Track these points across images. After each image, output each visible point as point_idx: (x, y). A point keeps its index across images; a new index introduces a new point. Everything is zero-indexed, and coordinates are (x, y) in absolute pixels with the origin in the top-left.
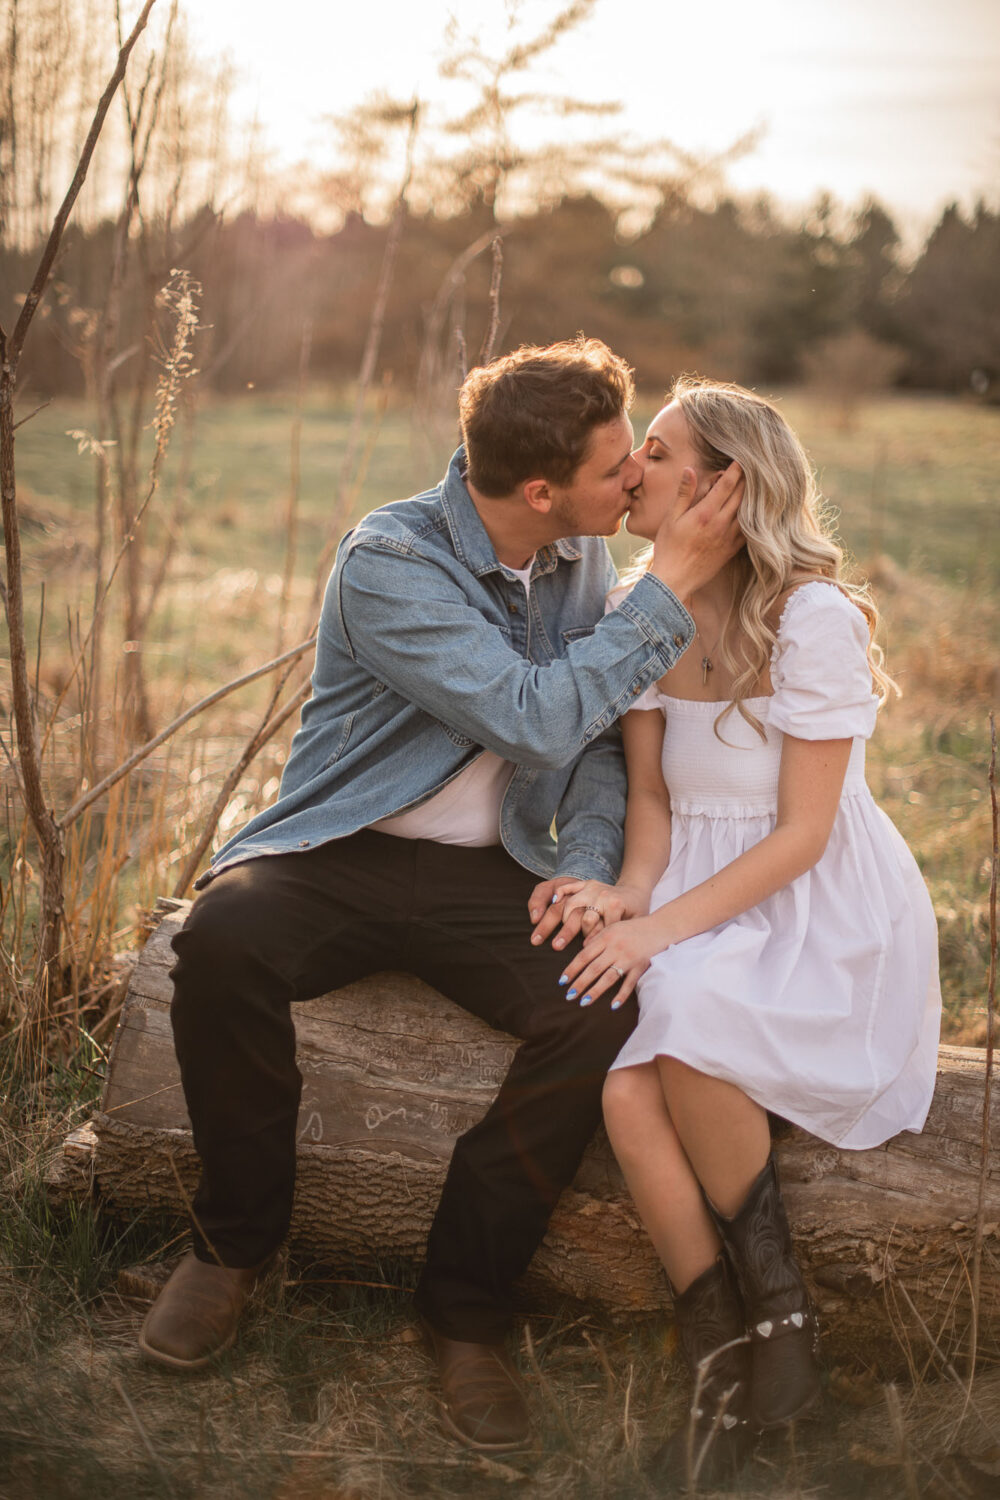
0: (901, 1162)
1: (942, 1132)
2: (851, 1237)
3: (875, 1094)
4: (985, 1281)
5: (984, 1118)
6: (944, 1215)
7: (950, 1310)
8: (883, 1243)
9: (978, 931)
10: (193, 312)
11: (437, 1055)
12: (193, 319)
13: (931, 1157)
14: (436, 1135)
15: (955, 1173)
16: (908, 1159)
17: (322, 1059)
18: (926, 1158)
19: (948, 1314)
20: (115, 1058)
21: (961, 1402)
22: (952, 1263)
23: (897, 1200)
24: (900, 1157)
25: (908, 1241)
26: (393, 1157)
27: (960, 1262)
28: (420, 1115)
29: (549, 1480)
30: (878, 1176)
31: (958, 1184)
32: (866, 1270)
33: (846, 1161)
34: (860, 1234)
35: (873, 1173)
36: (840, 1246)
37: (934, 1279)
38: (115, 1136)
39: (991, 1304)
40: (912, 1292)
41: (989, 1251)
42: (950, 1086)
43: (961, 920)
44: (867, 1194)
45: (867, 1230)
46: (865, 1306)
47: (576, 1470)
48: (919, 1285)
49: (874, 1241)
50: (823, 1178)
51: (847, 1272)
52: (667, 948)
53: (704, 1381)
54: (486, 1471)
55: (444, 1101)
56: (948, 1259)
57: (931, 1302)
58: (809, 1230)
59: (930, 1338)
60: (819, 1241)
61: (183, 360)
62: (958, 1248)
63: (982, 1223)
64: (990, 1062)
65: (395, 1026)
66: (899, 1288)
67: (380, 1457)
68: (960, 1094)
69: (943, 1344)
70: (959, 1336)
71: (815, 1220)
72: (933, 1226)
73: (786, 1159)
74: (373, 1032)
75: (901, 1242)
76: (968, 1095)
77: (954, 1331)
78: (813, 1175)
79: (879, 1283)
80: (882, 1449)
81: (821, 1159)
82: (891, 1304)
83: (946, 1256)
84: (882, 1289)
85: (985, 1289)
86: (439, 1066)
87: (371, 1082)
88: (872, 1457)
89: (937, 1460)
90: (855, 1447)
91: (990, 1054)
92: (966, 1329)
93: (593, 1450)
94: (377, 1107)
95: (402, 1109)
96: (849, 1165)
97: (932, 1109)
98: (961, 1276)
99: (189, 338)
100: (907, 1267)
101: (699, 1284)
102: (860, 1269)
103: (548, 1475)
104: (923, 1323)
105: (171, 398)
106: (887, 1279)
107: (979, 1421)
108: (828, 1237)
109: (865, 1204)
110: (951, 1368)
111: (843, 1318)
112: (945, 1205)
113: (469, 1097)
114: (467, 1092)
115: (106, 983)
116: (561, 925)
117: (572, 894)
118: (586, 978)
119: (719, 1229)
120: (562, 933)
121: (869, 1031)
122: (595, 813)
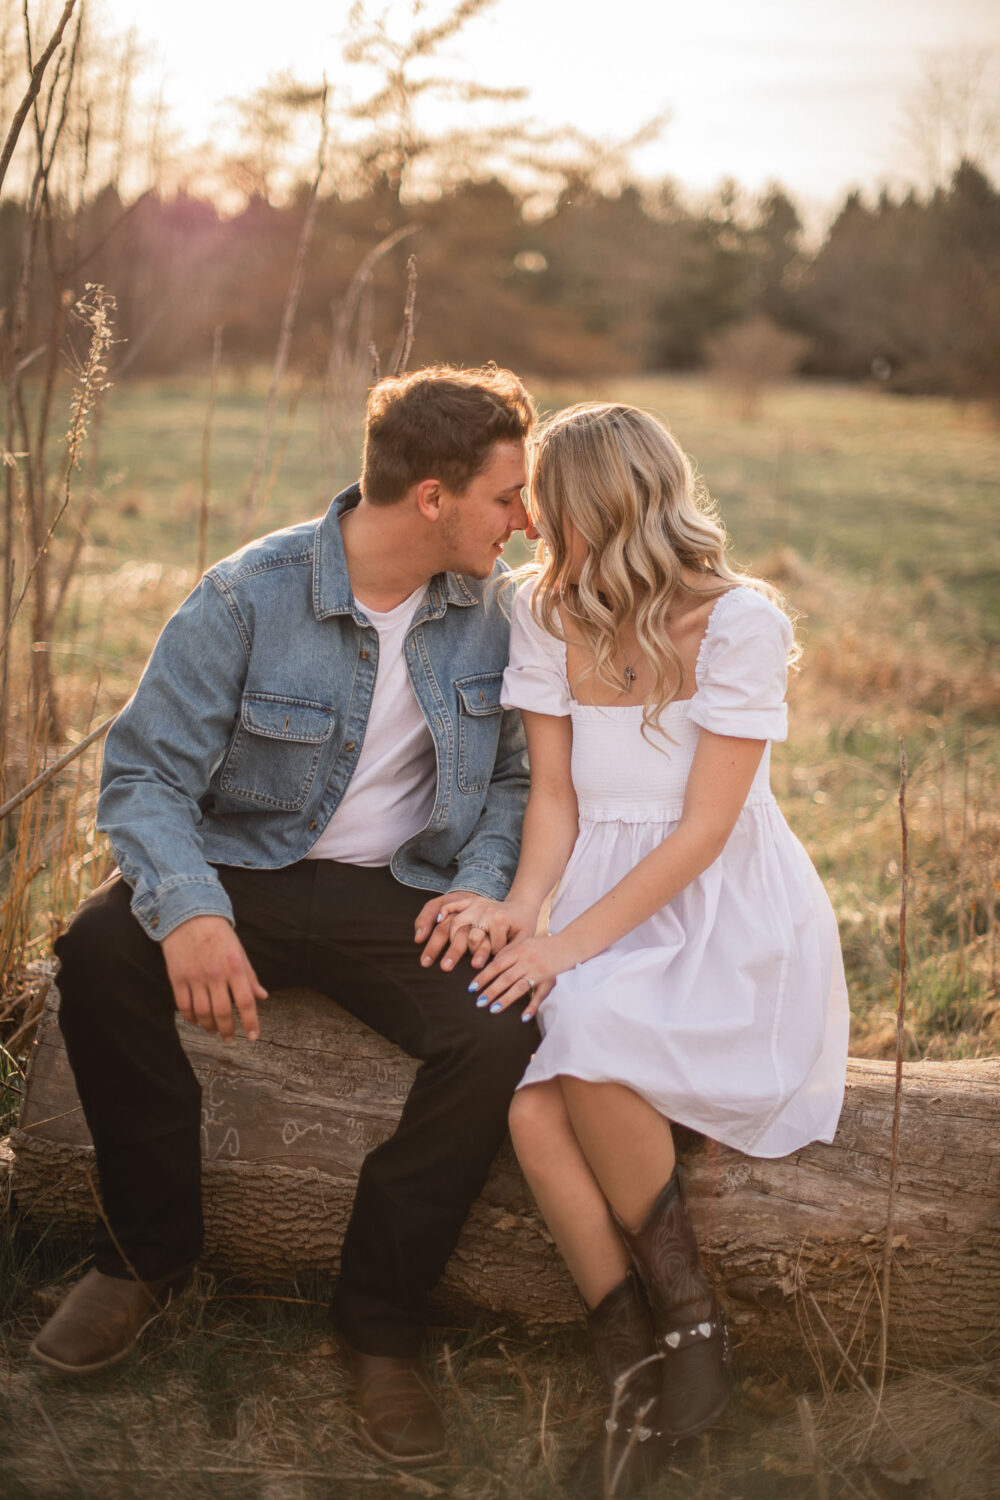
0: (812, 1176)
1: (852, 1145)
2: (763, 1250)
3: (781, 1100)
4: (894, 1292)
5: (893, 1133)
6: (855, 1227)
7: (860, 1321)
8: (794, 1256)
9: (884, 933)
10: (108, 326)
11: (351, 1071)
12: (107, 332)
13: (841, 1170)
14: (352, 1149)
15: (865, 1187)
16: (818, 1173)
17: (239, 1076)
18: (837, 1172)
19: (858, 1325)
20: (32, 1074)
21: (871, 1411)
22: (862, 1274)
23: (808, 1213)
24: (811, 1171)
25: (819, 1253)
26: (308, 1173)
27: (870, 1274)
28: (336, 1131)
29: (470, 1495)
30: (790, 1190)
31: (867, 1197)
32: (777, 1283)
33: (758, 1174)
34: (772, 1247)
35: (785, 1187)
36: (752, 1259)
37: (844, 1291)
38: (32, 1153)
39: (900, 1315)
40: (823, 1304)
41: (898, 1263)
42: (859, 1101)
43: (867, 923)
44: (779, 1207)
45: (778, 1243)
46: (777, 1317)
47: (495, 1485)
48: (830, 1297)
49: (785, 1254)
50: (735, 1192)
51: (761, 1283)
52: (574, 968)
53: (621, 1398)
54: (404, 1486)
55: (360, 1117)
56: (858, 1271)
57: (842, 1313)
58: (721, 1244)
59: (841, 1349)
60: (731, 1254)
61: (97, 374)
62: (868, 1260)
63: (891, 1236)
64: (899, 1075)
65: (311, 1042)
66: (810, 1300)
67: (300, 1473)
68: (869, 1108)
69: (853, 1354)
70: (868, 1346)
71: (728, 1234)
72: (843, 1239)
73: (695, 1174)
74: (290, 1048)
75: (812, 1255)
76: (877, 1109)
77: (864, 1341)
78: (725, 1189)
79: (791, 1295)
80: (793, 1458)
81: (733, 1173)
82: (802, 1314)
83: (856, 1268)
84: (794, 1301)
85: (895, 1300)
86: (355, 1082)
87: (288, 1098)
88: (783, 1467)
89: (847, 1470)
90: (768, 1457)
91: (899, 1068)
92: (875, 1339)
93: (511, 1465)
94: (293, 1122)
95: (319, 1125)
96: (760, 1179)
97: (841, 1123)
98: (871, 1287)
99: (103, 351)
100: (818, 1279)
101: (611, 1299)
102: (773, 1281)
103: (466, 1490)
104: (834, 1334)
106: (798, 1292)
107: (889, 1431)
108: (740, 1250)
109: (776, 1218)
110: (861, 1379)
111: (755, 1330)
112: (855, 1218)
113: (385, 1111)
114: (384, 1106)
115: (20, 993)
116: (448, 944)
117: (457, 912)
118: (498, 986)
119: (627, 1244)
120: (449, 953)
121: (774, 1037)
122: (497, 833)
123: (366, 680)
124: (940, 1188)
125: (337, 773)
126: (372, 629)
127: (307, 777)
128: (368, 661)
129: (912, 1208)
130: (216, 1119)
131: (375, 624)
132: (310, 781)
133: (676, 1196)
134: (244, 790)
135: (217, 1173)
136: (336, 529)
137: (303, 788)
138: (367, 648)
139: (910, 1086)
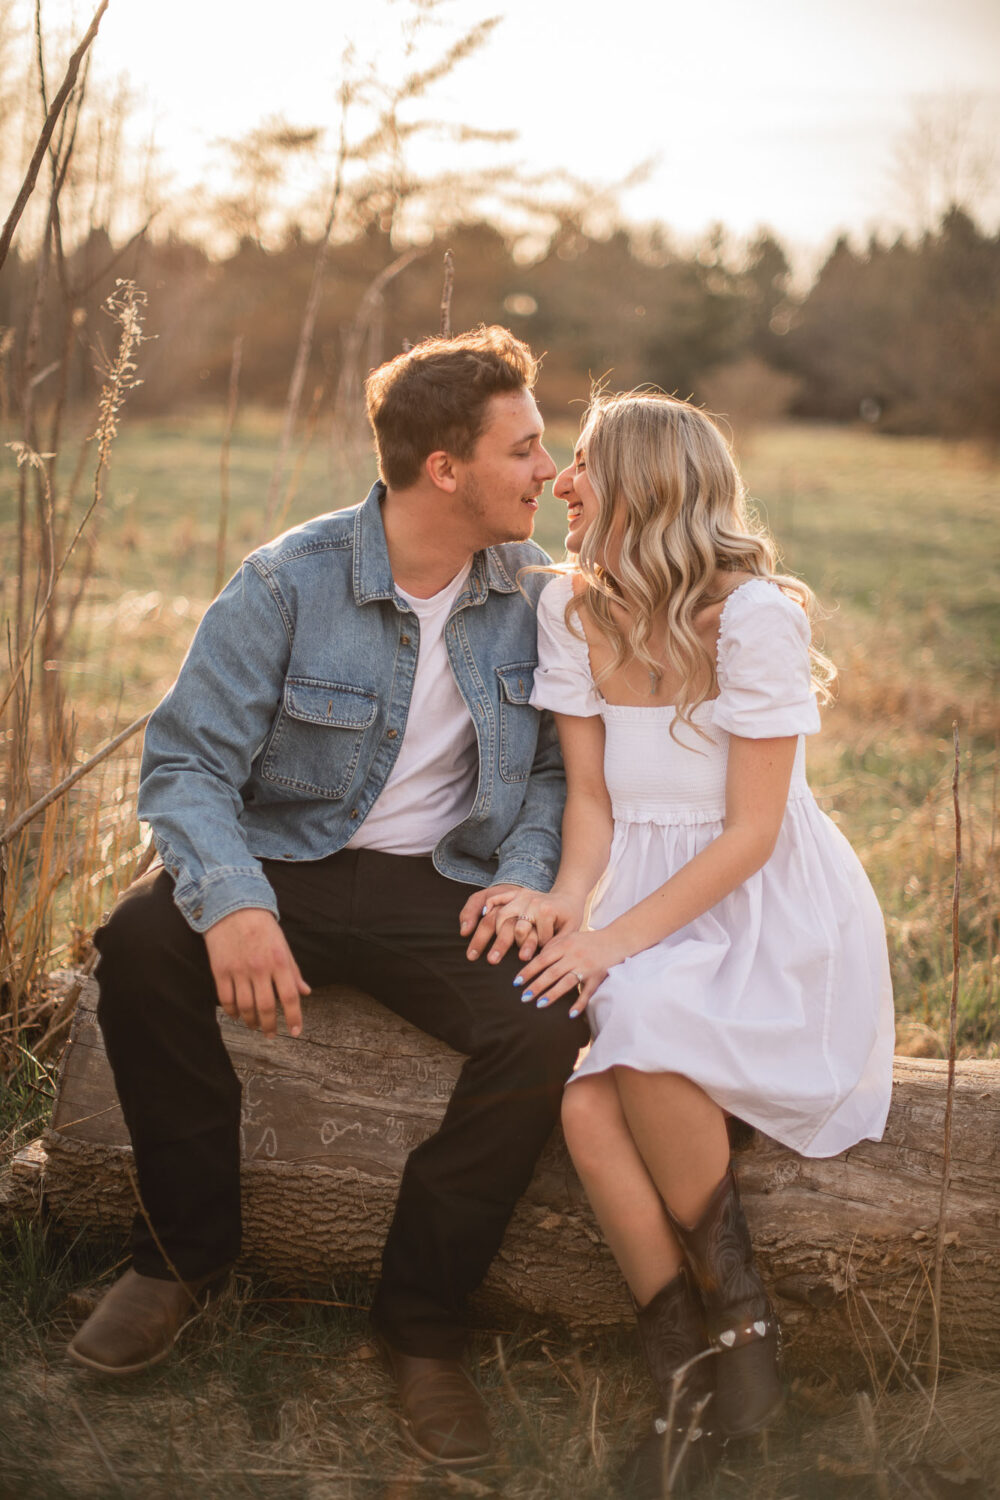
0: (861, 1172)
1: (901, 1141)
2: (813, 1247)
3: (837, 1099)
4: (946, 1290)
5: (946, 1127)
6: (905, 1224)
7: (911, 1320)
8: (845, 1254)
10: (138, 323)
11: (391, 1069)
12: (136, 329)
13: (891, 1167)
14: (393, 1149)
15: (915, 1183)
16: (868, 1169)
17: (276, 1075)
18: (886, 1168)
19: (910, 1324)
20: (65, 1074)
21: (923, 1411)
22: (914, 1272)
23: (857, 1210)
24: (861, 1167)
25: (869, 1251)
26: (349, 1172)
27: (922, 1271)
28: (376, 1130)
29: (519, 1495)
30: (839, 1187)
31: (917, 1193)
32: (828, 1280)
33: (807, 1171)
34: (821, 1244)
35: (834, 1184)
36: (802, 1257)
37: (894, 1290)
38: (66, 1153)
39: (951, 1313)
40: (874, 1302)
41: (950, 1260)
42: (907, 1099)
44: (828, 1205)
45: (829, 1240)
46: (826, 1316)
47: (546, 1484)
48: (881, 1295)
49: (835, 1252)
50: (784, 1189)
51: (809, 1282)
52: (623, 962)
54: (453, 1486)
55: (400, 1116)
56: (909, 1269)
57: (893, 1312)
58: (770, 1241)
59: (893, 1348)
60: (781, 1251)
61: (128, 371)
62: (919, 1257)
63: (943, 1232)
64: (951, 1073)
65: (349, 1040)
66: (861, 1298)
67: (348, 1475)
68: (918, 1105)
69: (905, 1353)
70: (919, 1345)
71: (777, 1231)
72: (893, 1236)
73: (747, 1171)
74: (328, 1047)
75: (862, 1252)
76: (926, 1106)
77: (915, 1340)
78: (774, 1186)
79: (841, 1293)
80: (846, 1459)
81: (782, 1170)
82: (854, 1314)
83: (906, 1266)
84: (845, 1299)
85: (947, 1298)
86: (395, 1081)
87: (327, 1097)
88: (838, 1468)
89: (903, 1468)
90: (822, 1457)
91: (952, 1065)
92: (927, 1338)
93: (563, 1465)
94: (332, 1122)
95: (358, 1124)
96: (809, 1176)
97: (890, 1119)
98: (923, 1285)
99: (134, 348)
100: (868, 1277)
101: (663, 1296)
102: (823, 1279)
103: (517, 1490)
104: (885, 1332)
105: (114, 409)
106: (849, 1289)
107: (943, 1429)
108: (790, 1248)
109: (826, 1215)
110: (914, 1378)
111: (805, 1329)
112: (906, 1214)
113: (425, 1110)
114: (424, 1105)
115: (44, 1001)
116: (494, 938)
117: (502, 905)
118: (544, 980)
119: (680, 1239)
120: (496, 946)
121: (825, 1037)
122: (538, 826)
123: (406, 666)
124: (991, 1184)
125: (379, 761)
126: (412, 614)
127: (350, 764)
128: (409, 647)
129: (963, 1204)
130: (254, 1119)
131: (416, 610)
132: (352, 768)
133: (732, 1192)
134: (285, 777)
135: (256, 1174)
136: (376, 514)
137: (345, 776)
138: (408, 633)
139: (960, 1083)
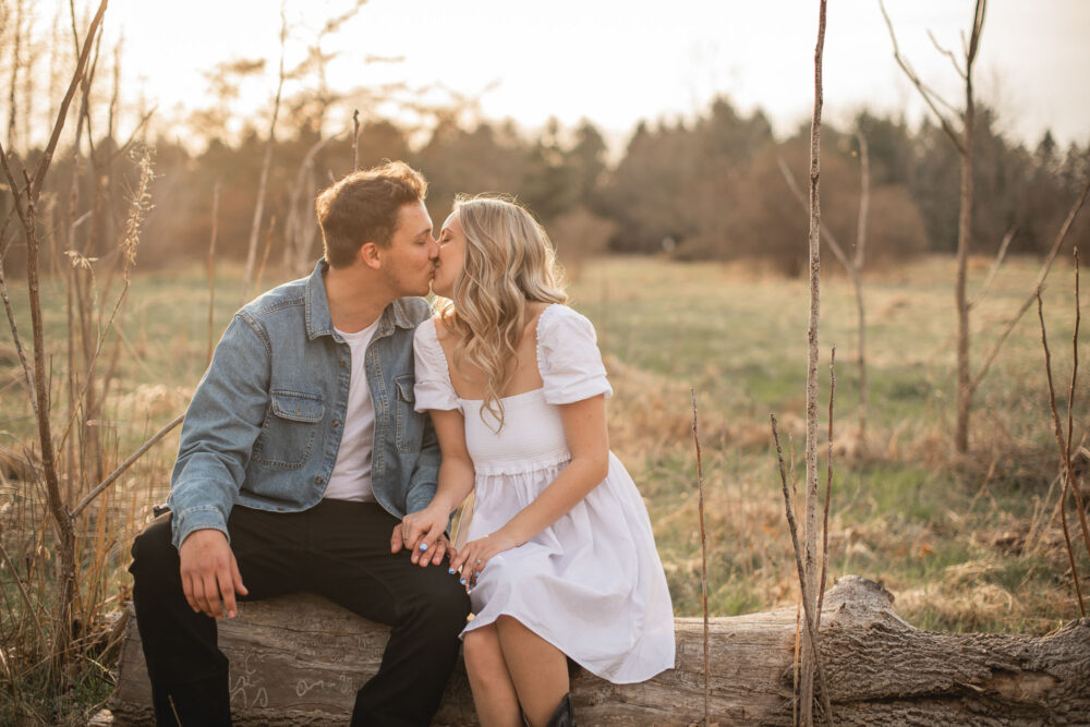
0: (657, 690)
5: (705, 657)
6: (684, 720)
9: (692, 576)
10: (151, 167)
11: (342, 644)
12: (150, 172)
13: (673, 684)
14: (345, 697)
15: (689, 693)
16: (662, 688)
17: (265, 652)
18: (670, 685)
20: (123, 661)
23: (652, 713)
24: (658, 687)
26: (317, 713)
28: (333, 685)
30: (640, 699)
31: (690, 699)
33: (618, 691)
35: (636, 697)
38: (125, 713)
42: (683, 638)
43: (680, 571)
44: (633, 711)
50: (603, 702)
55: (349, 674)
61: (145, 199)
63: (708, 723)
64: (706, 624)
65: (313, 626)
68: (689, 643)
73: (579, 692)
74: (299, 631)
76: (693, 643)
78: (597, 701)
81: (601, 690)
86: (345, 651)
87: (299, 665)
94: (303, 681)
95: (322, 682)
96: (620, 694)
99: (148, 184)
105: (137, 225)
109: (631, 718)
112: (683, 714)
113: (365, 669)
114: (364, 666)
115: (102, 630)
123: (344, 379)
124: (738, 691)
125: (330, 443)
126: (346, 345)
127: (308, 445)
128: (345, 367)
129: (721, 705)
130: (251, 682)
131: (348, 341)
132: (310, 448)
135: (254, 718)
136: (320, 281)
137: (306, 453)
138: (344, 358)
